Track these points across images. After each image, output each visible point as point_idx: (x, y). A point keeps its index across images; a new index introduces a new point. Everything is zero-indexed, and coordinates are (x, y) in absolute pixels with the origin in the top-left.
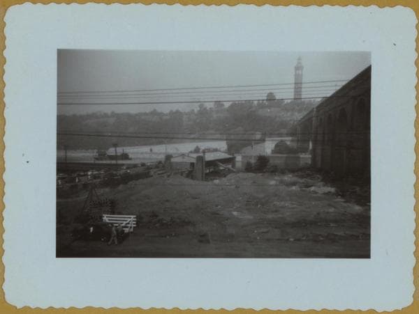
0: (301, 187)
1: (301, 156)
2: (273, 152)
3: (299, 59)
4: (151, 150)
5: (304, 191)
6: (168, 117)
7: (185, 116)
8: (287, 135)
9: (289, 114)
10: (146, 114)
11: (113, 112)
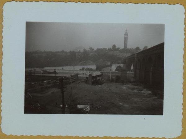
0: (138, 91)
1: (128, 72)
2: (116, 70)
3: (126, 31)
4: (63, 69)
5: (140, 92)
6: (69, 54)
7: (77, 54)
8: (122, 63)
9: (122, 54)
10: (59, 52)
11: (45, 51)
